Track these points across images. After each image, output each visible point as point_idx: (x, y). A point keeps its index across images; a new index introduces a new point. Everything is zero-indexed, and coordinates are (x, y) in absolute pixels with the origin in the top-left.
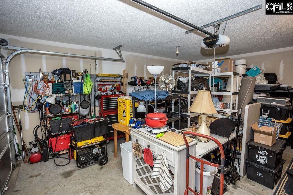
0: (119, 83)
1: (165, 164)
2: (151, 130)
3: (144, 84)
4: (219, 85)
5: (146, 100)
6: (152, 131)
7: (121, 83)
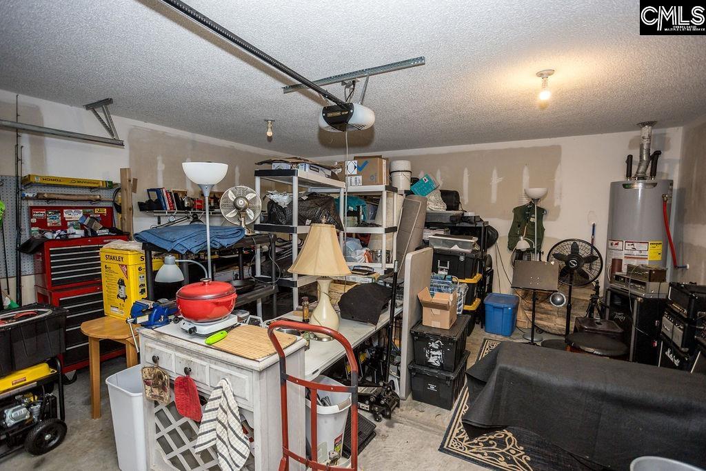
0: (110, 205)
1: (230, 408)
2: (192, 326)
3: (184, 208)
4: (361, 213)
5: (183, 250)
6: (195, 328)
7: (115, 204)
